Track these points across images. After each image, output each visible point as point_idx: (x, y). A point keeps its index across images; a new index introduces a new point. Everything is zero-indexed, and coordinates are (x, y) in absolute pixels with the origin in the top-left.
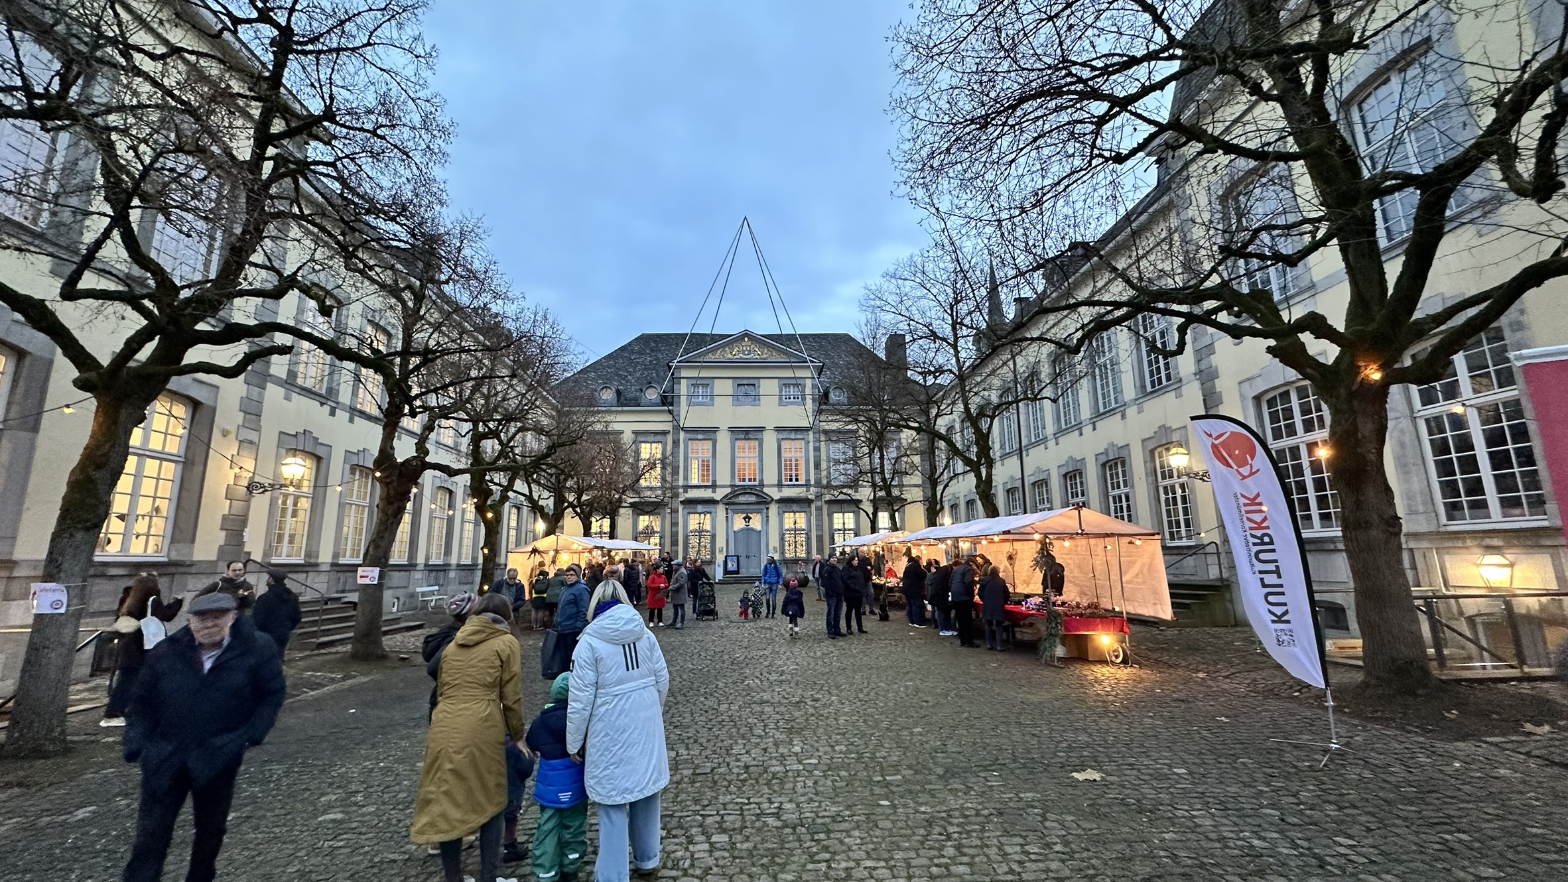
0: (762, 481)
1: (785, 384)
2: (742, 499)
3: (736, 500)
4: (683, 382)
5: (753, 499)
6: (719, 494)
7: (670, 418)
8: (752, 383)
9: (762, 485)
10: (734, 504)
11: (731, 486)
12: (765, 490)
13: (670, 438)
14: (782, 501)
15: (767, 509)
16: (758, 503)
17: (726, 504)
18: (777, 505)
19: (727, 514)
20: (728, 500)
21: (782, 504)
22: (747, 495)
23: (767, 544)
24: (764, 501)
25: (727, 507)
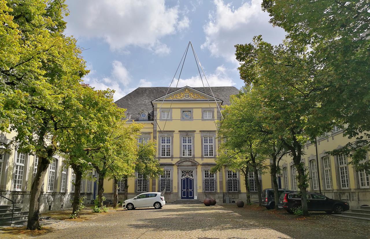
0: (194, 155)
1: (204, 110)
2: (185, 163)
3: (182, 164)
4: (158, 110)
6: (174, 161)
7: (152, 126)
8: (190, 111)
9: (194, 157)
10: (181, 166)
11: (180, 158)
12: (196, 159)
13: (152, 135)
14: (203, 165)
15: (197, 168)
16: (192, 166)
17: (178, 166)
18: (201, 167)
19: (178, 171)
20: (179, 164)
21: (203, 166)
22: (187, 162)
23: (197, 185)
24: (195, 165)
25: (178, 167)
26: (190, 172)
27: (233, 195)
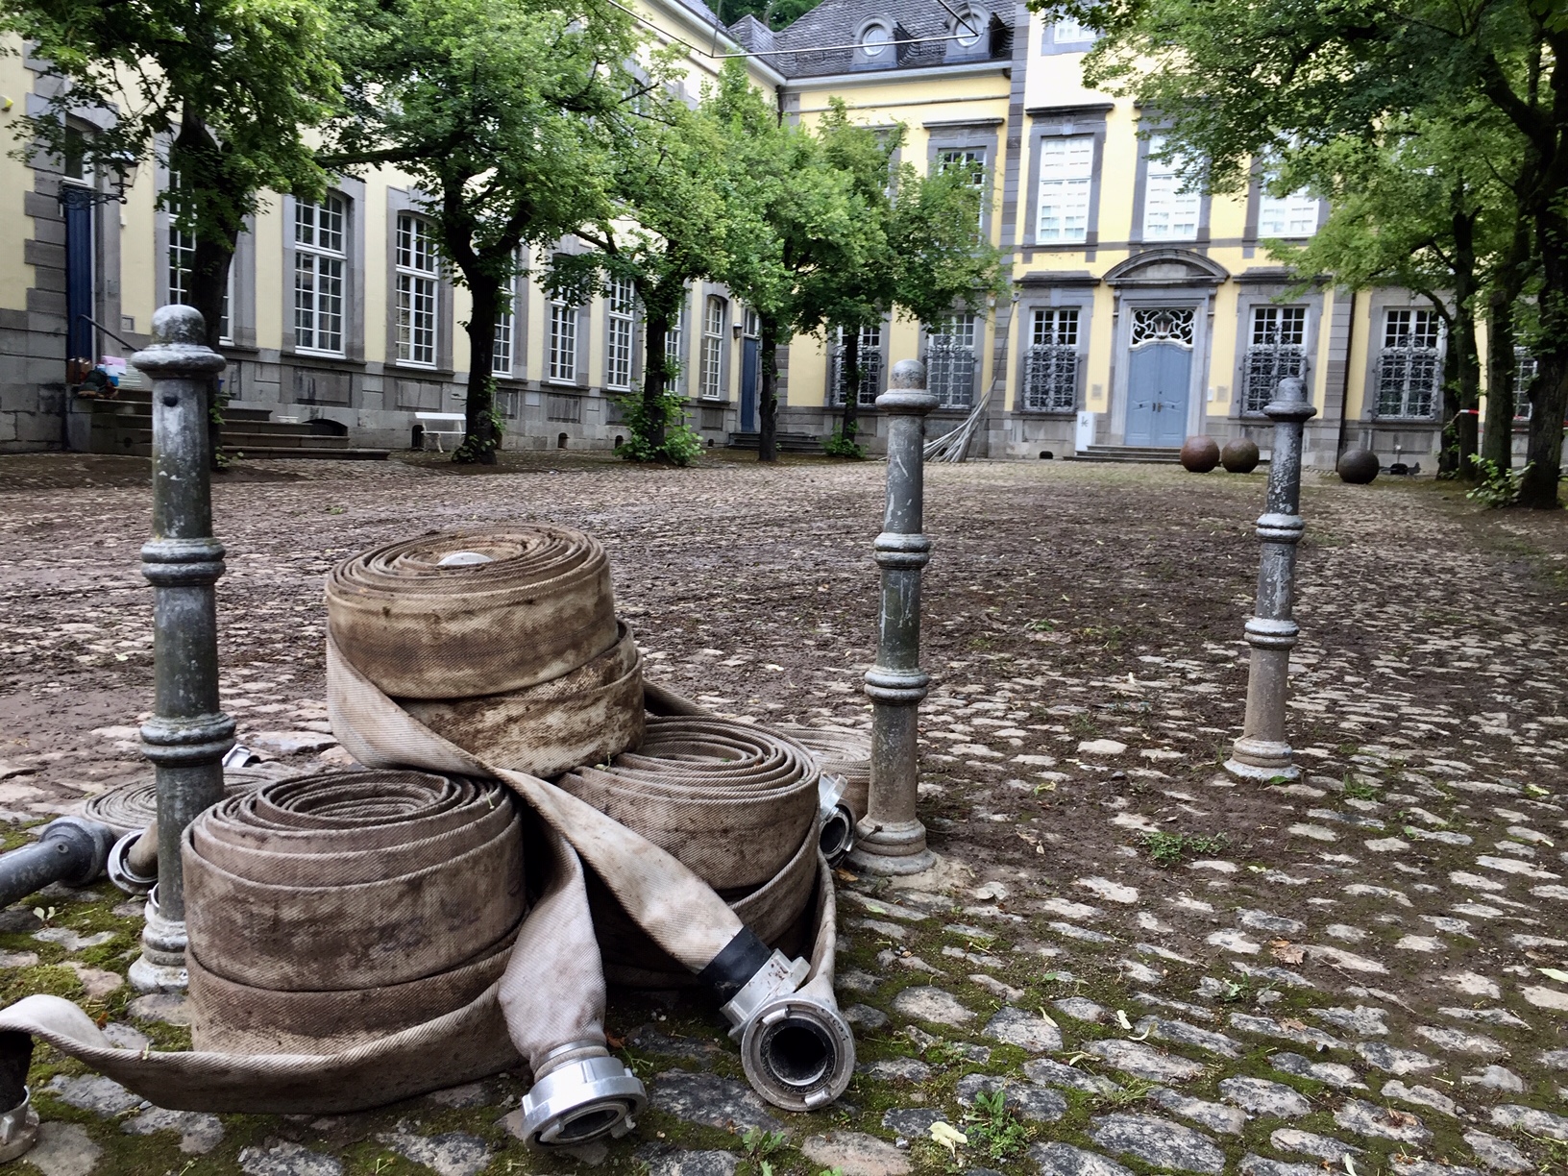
0: (1204, 231)
2: (1154, 275)
3: (1135, 278)
5: (1179, 274)
6: (1101, 265)
7: (1003, 88)
9: (1204, 240)
10: (1133, 286)
11: (1132, 245)
12: (1213, 253)
13: (1002, 134)
14: (1250, 280)
15: (1212, 298)
16: (1191, 285)
17: (1117, 287)
18: (1238, 290)
19: (1116, 310)
20: (1122, 281)
21: (1251, 288)
22: (1166, 267)
23: (1204, 382)
24: (1207, 279)
25: (1118, 293)
26: (1178, 318)
27: (1401, 435)
